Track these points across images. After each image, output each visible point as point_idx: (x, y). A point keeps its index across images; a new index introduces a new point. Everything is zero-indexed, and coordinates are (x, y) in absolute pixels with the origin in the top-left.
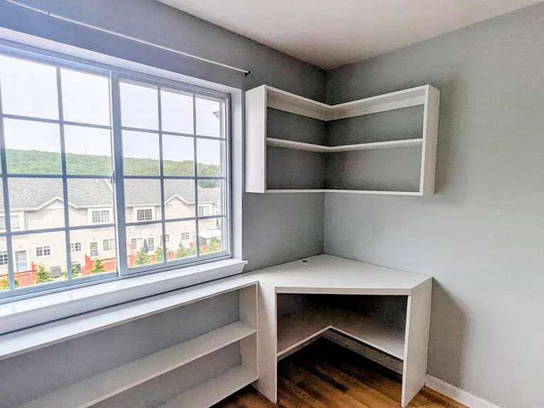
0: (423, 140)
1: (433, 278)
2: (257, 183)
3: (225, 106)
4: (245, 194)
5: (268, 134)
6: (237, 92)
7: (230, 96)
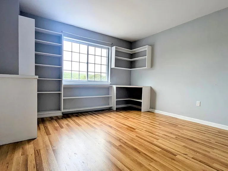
0: (147, 56)
1: (151, 87)
2: (113, 66)
3: (108, 50)
4: (111, 68)
5: (116, 56)
6: (110, 47)
7: (109, 48)
